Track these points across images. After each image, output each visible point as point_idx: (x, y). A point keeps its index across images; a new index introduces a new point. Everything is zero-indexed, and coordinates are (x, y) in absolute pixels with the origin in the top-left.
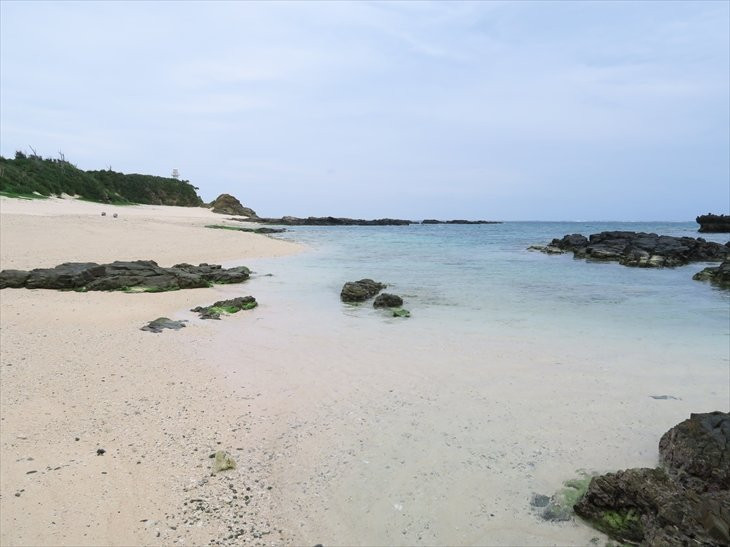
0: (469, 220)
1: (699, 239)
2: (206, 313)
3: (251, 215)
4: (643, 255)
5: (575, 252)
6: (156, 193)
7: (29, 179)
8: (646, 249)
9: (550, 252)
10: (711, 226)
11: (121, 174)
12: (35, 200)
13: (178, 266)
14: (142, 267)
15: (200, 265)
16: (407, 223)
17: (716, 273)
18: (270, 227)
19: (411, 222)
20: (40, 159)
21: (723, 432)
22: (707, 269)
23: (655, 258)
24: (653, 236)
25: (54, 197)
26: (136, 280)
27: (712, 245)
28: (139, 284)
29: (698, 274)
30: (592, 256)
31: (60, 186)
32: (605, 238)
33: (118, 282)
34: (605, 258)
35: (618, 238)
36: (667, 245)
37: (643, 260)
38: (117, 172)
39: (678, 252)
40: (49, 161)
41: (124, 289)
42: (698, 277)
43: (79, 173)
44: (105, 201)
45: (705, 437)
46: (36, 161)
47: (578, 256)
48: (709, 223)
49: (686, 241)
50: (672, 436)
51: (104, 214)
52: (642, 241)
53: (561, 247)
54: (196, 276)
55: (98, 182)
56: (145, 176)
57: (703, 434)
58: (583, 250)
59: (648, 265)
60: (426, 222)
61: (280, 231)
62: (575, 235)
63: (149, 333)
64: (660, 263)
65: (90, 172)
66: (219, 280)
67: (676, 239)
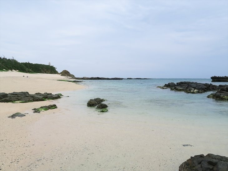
0: (141, 78)
1: (210, 84)
2: (36, 111)
3: (73, 77)
4: (191, 89)
5: (171, 88)
6: (43, 70)
7: (2, 65)
8: (193, 87)
9: (163, 88)
10: (215, 80)
11: (32, 64)
12: (4, 72)
13: (36, 94)
14: (22, 94)
15: (44, 93)
16: (122, 79)
17: (214, 95)
18: (77, 80)
19: (123, 79)
20: (6, 59)
21: (201, 167)
22: (212, 94)
23: (196, 90)
24: (196, 83)
25: (10, 71)
26: (18, 98)
27: (214, 86)
28: (19, 100)
29: (208, 96)
30: (176, 90)
31: (12, 67)
32: (181, 84)
33: (11, 99)
34: (180, 90)
35: (185, 84)
36: (200, 86)
37: (192, 91)
38: (31, 63)
39: (203, 88)
40: (9, 60)
41: (13, 102)
42: (208, 97)
43: (19, 63)
44: (27, 72)
45: (194, 168)
46: (5, 60)
47: (172, 89)
48: (215, 79)
49: (206, 85)
50: (183, 167)
51: (24, 76)
52: (192, 85)
53: (167, 87)
54: (41, 97)
55: (24, 66)
56: (40, 64)
57: (194, 167)
58: (173, 88)
59: (193, 93)
60: (128, 79)
61: (81, 82)
62: (172, 83)
63: (10, 119)
64: (197, 92)
65: (22, 63)
66: (49, 98)
67: (203, 84)
